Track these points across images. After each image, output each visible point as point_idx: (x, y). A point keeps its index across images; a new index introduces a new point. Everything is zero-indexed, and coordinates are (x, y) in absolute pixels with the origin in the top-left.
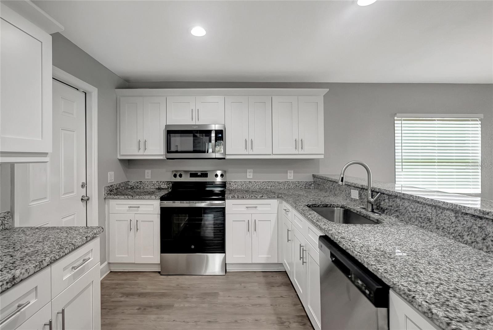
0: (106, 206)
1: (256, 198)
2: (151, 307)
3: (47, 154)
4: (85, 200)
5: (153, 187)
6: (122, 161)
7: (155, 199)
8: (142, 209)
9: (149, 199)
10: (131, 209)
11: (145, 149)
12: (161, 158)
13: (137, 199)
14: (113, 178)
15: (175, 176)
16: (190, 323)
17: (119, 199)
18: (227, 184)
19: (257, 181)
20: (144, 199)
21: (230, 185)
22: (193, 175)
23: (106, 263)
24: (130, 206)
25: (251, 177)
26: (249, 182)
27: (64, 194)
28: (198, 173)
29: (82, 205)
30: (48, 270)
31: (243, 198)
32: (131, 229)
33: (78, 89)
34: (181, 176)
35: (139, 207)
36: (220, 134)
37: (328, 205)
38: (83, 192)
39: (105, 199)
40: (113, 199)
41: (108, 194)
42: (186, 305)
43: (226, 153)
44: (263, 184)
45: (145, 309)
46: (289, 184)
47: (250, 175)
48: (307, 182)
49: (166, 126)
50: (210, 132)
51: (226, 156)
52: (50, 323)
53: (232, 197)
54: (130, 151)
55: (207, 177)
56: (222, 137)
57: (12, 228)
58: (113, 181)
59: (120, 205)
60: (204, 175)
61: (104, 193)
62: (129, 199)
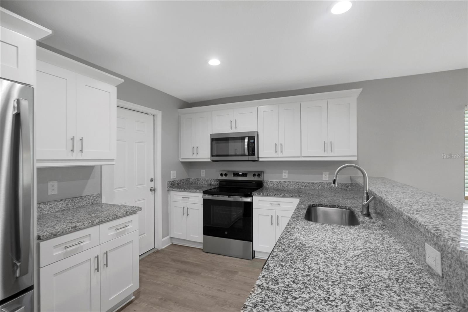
0: (169, 196)
1: (279, 196)
2: (185, 271)
3: (114, 159)
4: (153, 190)
5: (206, 183)
6: (182, 162)
7: (200, 193)
8: (192, 200)
9: (195, 192)
10: (184, 199)
11: (197, 154)
12: (209, 160)
13: (187, 192)
14: (175, 175)
15: (222, 175)
16: (205, 288)
17: (176, 191)
18: (264, 183)
19: (291, 181)
20: (192, 192)
21: (267, 184)
22: (236, 174)
23: (168, 237)
24: (183, 196)
25: (287, 177)
26: (284, 181)
27: (137, 185)
28: (239, 173)
29: (151, 194)
30: (98, 227)
31: (268, 195)
32: (183, 214)
33: (148, 114)
34: (226, 175)
35: (189, 198)
36: (252, 140)
37: (336, 206)
38: (152, 184)
39: (168, 190)
40: (173, 191)
41: (170, 187)
42: (209, 276)
43: (259, 156)
44: (298, 184)
45: (181, 272)
46: (324, 185)
47: (285, 176)
48: (343, 184)
49: (211, 135)
50: (243, 138)
51: (259, 158)
52: (98, 257)
53: (258, 194)
54: (188, 156)
55: (247, 176)
56: (254, 142)
57: (101, 205)
58: (175, 178)
59: (177, 196)
60: (245, 175)
61: (167, 186)
62: (182, 191)
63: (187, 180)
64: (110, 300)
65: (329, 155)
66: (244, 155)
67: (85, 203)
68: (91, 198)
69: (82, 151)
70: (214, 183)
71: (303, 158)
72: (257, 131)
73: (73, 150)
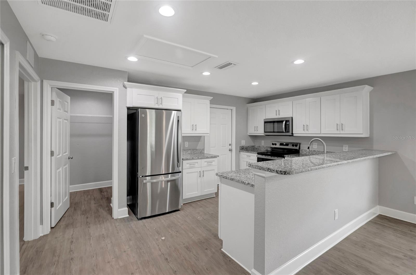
0: (240, 154)
3: (209, 133)
4: (231, 150)
5: (264, 149)
6: (249, 136)
7: (256, 154)
8: (252, 157)
9: (253, 153)
10: (247, 157)
11: (257, 130)
12: (263, 135)
13: (249, 153)
15: (273, 144)
17: (243, 152)
18: (300, 151)
19: (319, 150)
20: (252, 153)
21: (302, 152)
22: (281, 144)
24: (247, 155)
25: (316, 148)
26: (314, 150)
27: (222, 147)
28: (284, 144)
29: (229, 152)
33: (228, 109)
34: (275, 144)
35: (250, 156)
36: (288, 122)
38: (230, 147)
39: (240, 151)
40: (242, 152)
41: (241, 150)
43: (293, 133)
47: (315, 146)
49: (264, 119)
50: (282, 122)
51: (294, 134)
52: (200, 171)
53: (288, 156)
54: (252, 132)
55: (288, 146)
56: (289, 124)
57: (204, 153)
58: (245, 144)
59: (244, 155)
60: (287, 145)
61: (239, 149)
62: (247, 152)
63: (253, 146)
64: (205, 191)
65: (341, 133)
66: (283, 132)
67: (197, 152)
68: (200, 150)
69: (196, 130)
70: (269, 149)
71: (322, 134)
72: (292, 116)
73: (193, 130)
